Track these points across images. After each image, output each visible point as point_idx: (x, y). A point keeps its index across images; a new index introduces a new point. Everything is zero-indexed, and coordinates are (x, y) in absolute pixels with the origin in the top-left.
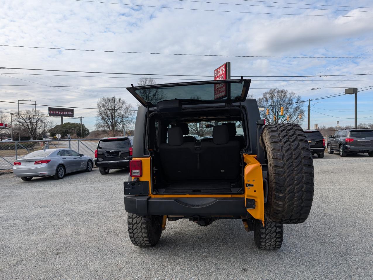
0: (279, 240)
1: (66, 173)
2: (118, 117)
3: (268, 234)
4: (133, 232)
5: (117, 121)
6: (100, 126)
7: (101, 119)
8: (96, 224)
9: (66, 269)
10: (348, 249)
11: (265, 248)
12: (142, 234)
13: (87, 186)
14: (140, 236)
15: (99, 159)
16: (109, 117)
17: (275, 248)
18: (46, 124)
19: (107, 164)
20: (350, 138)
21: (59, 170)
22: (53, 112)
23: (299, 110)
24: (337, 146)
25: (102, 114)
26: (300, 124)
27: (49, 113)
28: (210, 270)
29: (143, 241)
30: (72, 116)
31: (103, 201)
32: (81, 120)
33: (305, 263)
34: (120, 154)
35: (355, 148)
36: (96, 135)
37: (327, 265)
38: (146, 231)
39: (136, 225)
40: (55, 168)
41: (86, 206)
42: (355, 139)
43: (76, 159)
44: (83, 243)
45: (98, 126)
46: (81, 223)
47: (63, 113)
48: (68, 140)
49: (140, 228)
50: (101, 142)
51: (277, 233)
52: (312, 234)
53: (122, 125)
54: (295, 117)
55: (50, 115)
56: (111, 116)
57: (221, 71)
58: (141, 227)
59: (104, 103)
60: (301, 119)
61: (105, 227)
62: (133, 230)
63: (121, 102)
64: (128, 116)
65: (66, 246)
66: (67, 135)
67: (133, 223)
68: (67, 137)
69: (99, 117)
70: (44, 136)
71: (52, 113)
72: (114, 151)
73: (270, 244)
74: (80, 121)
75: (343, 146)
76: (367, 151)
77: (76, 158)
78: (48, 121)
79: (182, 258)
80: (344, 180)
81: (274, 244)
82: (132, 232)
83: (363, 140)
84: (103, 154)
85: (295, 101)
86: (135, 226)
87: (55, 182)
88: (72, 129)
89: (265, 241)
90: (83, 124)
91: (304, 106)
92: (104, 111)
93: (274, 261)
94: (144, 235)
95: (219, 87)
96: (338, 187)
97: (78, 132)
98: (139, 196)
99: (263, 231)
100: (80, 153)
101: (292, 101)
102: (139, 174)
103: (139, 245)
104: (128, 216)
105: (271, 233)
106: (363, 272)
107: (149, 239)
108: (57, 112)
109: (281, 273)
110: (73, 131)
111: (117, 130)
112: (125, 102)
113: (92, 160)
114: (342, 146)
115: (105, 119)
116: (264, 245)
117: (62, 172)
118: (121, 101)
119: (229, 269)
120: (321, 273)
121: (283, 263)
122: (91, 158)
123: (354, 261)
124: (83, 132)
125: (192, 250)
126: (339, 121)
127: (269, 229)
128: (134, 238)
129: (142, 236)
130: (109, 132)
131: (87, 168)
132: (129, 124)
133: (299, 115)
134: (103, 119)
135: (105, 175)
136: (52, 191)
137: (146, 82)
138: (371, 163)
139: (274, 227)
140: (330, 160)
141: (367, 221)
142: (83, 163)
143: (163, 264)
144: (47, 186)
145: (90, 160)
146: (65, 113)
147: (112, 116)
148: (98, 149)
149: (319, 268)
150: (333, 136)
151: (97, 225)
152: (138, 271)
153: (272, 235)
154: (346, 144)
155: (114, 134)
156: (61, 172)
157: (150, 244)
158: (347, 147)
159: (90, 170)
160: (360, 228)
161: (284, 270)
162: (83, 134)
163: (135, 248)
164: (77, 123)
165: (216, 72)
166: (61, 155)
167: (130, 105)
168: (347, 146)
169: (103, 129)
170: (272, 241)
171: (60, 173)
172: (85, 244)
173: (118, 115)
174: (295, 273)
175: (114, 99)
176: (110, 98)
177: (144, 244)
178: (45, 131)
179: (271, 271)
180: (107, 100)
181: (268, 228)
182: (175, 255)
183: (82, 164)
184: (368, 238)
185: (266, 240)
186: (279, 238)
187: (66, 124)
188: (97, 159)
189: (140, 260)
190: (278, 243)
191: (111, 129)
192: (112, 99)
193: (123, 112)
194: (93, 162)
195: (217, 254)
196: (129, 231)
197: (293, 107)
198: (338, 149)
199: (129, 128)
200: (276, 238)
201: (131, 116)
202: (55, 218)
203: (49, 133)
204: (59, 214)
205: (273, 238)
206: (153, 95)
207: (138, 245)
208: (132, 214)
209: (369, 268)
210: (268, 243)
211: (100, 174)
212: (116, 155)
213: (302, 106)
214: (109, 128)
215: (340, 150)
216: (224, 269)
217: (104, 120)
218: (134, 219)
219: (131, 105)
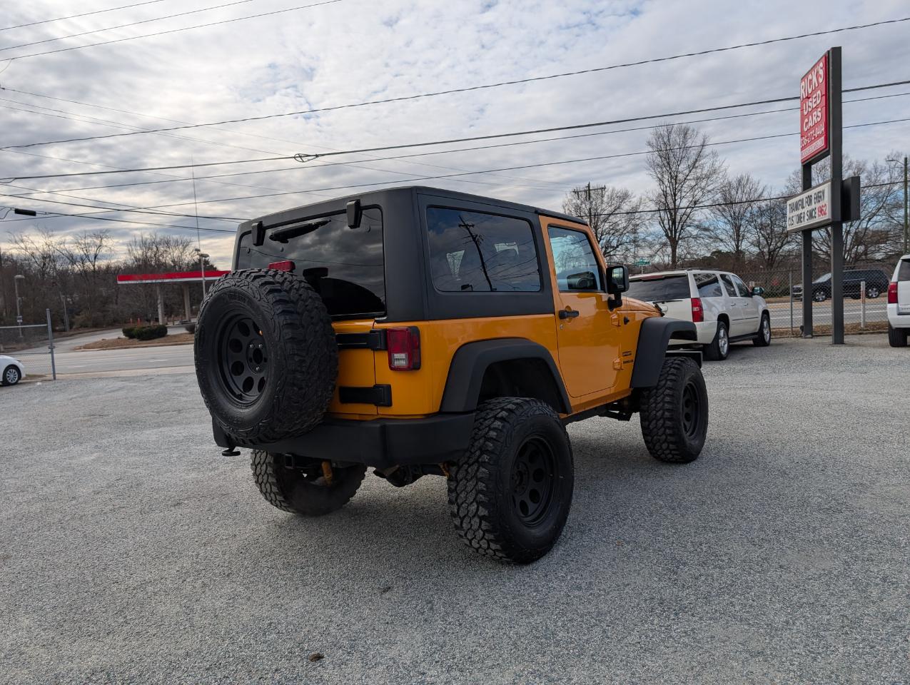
0: (491, 537)
3: (464, 518)
12: (271, 488)
49: (266, 475)
51: (481, 519)
53: (620, 253)
57: (815, 80)
58: (266, 472)
73: (479, 544)
81: (487, 546)
89: (466, 535)
94: (274, 489)
95: (811, 124)
105: (469, 517)
112: (629, 193)
132: (638, 250)
137: (669, 137)
139: (473, 501)
165: (803, 84)
170: (477, 538)
173: (611, 227)
175: (590, 190)
181: (463, 503)
186: (488, 532)
190: (493, 546)
192: (585, 191)
200: (484, 532)
205: (476, 531)
210: (473, 541)
219: (642, 201)
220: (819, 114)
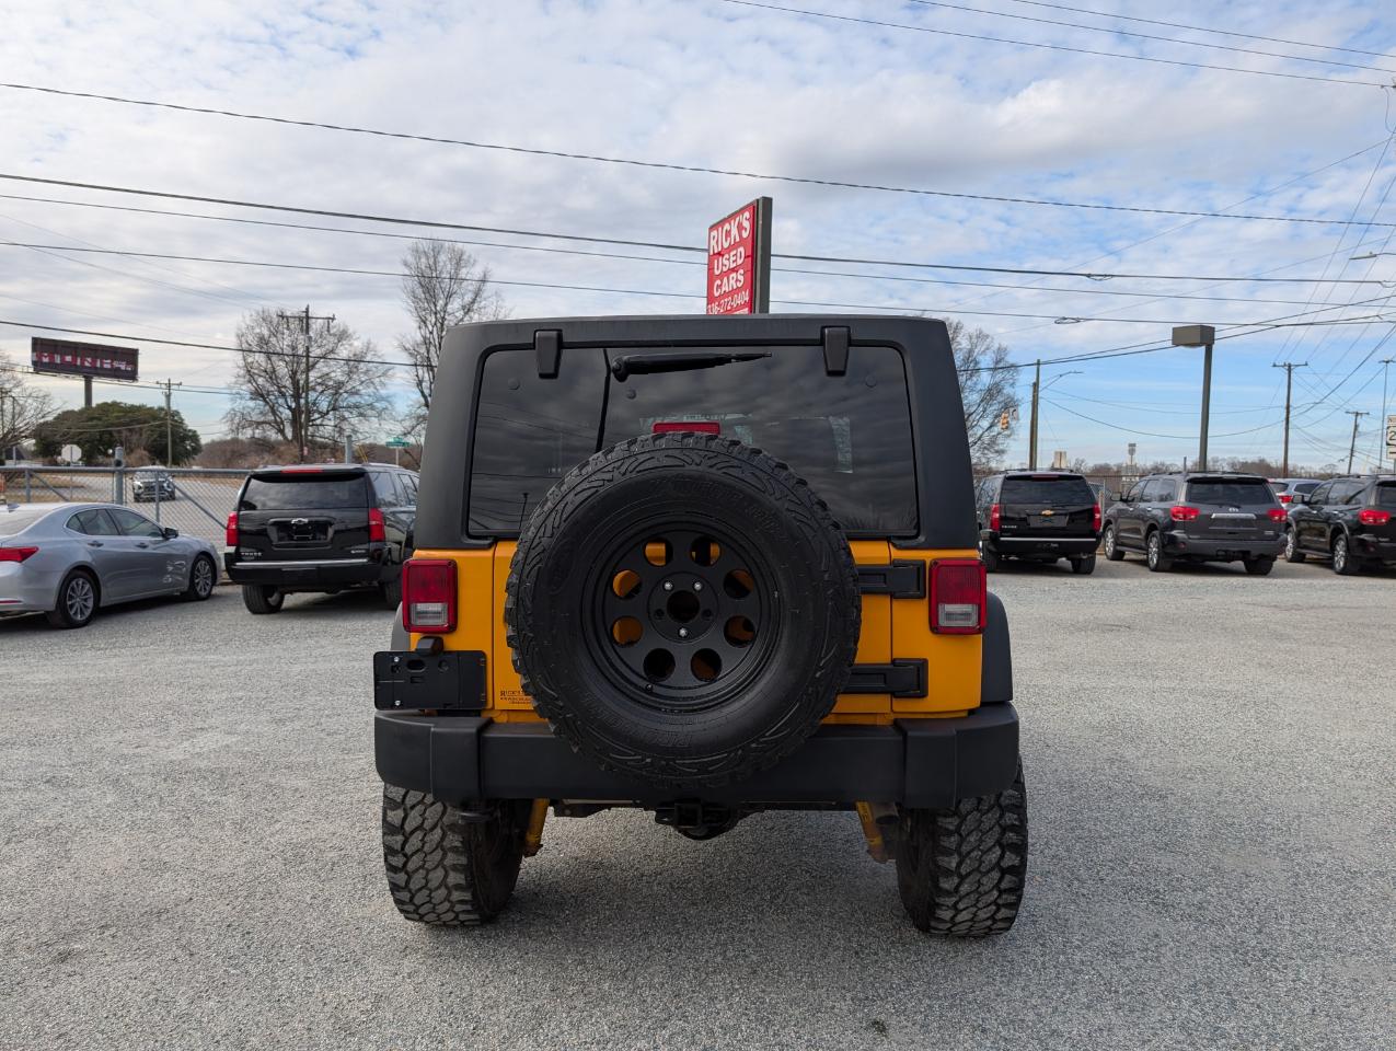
0: (1012, 898)
1: (102, 605)
2: (319, 388)
3: (968, 874)
4: (405, 864)
5: (314, 404)
6: (244, 422)
7: (251, 393)
8: (234, 823)
9: (102, 1032)
10: (1260, 932)
11: (949, 929)
12: (446, 877)
13: (194, 658)
14: (433, 885)
15: (244, 551)
16: (285, 387)
17: (991, 930)
18: (21, 402)
19: (278, 570)
20: (1187, 504)
21: (73, 589)
22: (52, 358)
23: (1000, 398)
24: (1137, 531)
25: (256, 377)
26: (1001, 447)
27: (35, 359)
28: (737, 1028)
29: (447, 905)
30: (132, 376)
31: (261, 723)
32: (168, 397)
33: (1110, 992)
34: (331, 531)
35: (1202, 542)
36: (228, 457)
37: (1196, 1002)
38: (463, 860)
39: (419, 835)
40: (55, 582)
41: (186, 744)
42: (1204, 509)
43: (145, 547)
44: (180, 908)
45: (236, 420)
46: (167, 816)
47: (94, 361)
48: (113, 472)
49: (439, 850)
50: (253, 481)
51: (1004, 872)
52: (1113, 869)
53: (332, 423)
54: (985, 423)
55: (39, 367)
56: (291, 386)
57: (734, 231)
58: (439, 845)
59: (266, 332)
60: (1006, 432)
61: (272, 835)
62: (405, 855)
63: (332, 332)
64: (361, 388)
65: (103, 923)
66: (106, 450)
67: (408, 828)
68: (107, 460)
69: (244, 387)
70: (11, 450)
71: (46, 360)
72: (306, 520)
73: (975, 915)
74: (164, 398)
75: (1162, 534)
76: (1244, 556)
77: (146, 544)
78: (28, 392)
79: (613, 976)
80: (1181, 660)
81: (989, 915)
82: (400, 866)
83: (1232, 513)
84: (262, 533)
85: (986, 361)
86: (415, 842)
87: (55, 640)
88: (130, 430)
89: (956, 903)
90: (177, 413)
91: (1017, 384)
92: (264, 364)
93: (988, 983)
94: (455, 878)
95: (725, 288)
96: (1166, 684)
97: (155, 440)
98: (441, 713)
99: (950, 862)
100: (164, 524)
101: (977, 363)
102: (442, 621)
103: (431, 917)
104: (385, 796)
105: (980, 872)
106: (1337, 1028)
107: (473, 895)
108: (68, 358)
109: (1024, 1038)
110: (135, 438)
111: (314, 443)
112: (350, 331)
113: (212, 553)
114: (1156, 532)
115: (268, 395)
116: (947, 918)
117: (86, 600)
118: (336, 326)
119: (814, 1020)
120: (1182, 1038)
121: (1027, 993)
122: (207, 547)
123: (1294, 981)
124: (174, 442)
125: (654, 940)
126: (1134, 445)
127: (973, 854)
128: (410, 891)
129: (443, 883)
130: (282, 448)
131: (192, 585)
132: (360, 421)
133: (996, 417)
134: (259, 394)
135: (264, 616)
136: (43, 677)
137: (435, 258)
138: (1259, 599)
139: (994, 846)
140: (1119, 581)
141: (1300, 816)
142: (174, 566)
143: (537, 1003)
144: (18, 657)
145: (206, 556)
146: (102, 363)
147: (295, 383)
148: (239, 510)
149: (1169, 1016)
150: (1124, 498)
151: (240, 827)
152: (430, 1036)
153: (984, 880)
154: (1173, 526)
155: (302, 455)
156: (83, 599)
157: (476, 917)
158: (1174, 537)
159: (203, 594)
160: (1282, 846)
161: (1033, 1021)
162: (173, 447)
163: (410, 930)
164: (149, 406)
165: (714, 233)
166: (83, 529)
167: (369, 344)
168: (1174, 533)
169: (256, 436)
170: (980, 905)
171: (78, 602)
172: (189, 912)
173: (319, 381)
174: (1080, 1036)
175: (308, 318)
176: (288, 314)
177: (451, 915)
178: (13, 429)
179: (984, 1031)
180: (275, 319)
181: (972, 850)
182: (582, 962)
183: (170, 568)
184: (1321, 887)
185: (960, 900)
186: (1009, 891)
187: (105, 407)
188: (237, 550)
189: (433, 985)
190: (1004, 913)
191: (289, 435)
192: (300, 319)
193: (338, 374)
194: (217, 562)
195: (754, 958)
196: (386, 860)
197: (979, 387)
198: (1143, 545)
199: (361, 436)
200: (1001, 892)
201: (371, 390)
202: (52, 795)
203: (34, 441)
204: (71, 775)
205: (986, 893)
206: (463, 307)
207: (426, 918)
208: (402, 791)
209: (1354, 1010)
210: (964, 912)
211: (247, 612)
212: (314, 538)
213: (1012, 385)
214: (282, 431)
215: (1149, 547)
216: (795, 1025)
217: (265, 400)
218: (413, 812)
219: (371, 346)
220: (741, 278)
